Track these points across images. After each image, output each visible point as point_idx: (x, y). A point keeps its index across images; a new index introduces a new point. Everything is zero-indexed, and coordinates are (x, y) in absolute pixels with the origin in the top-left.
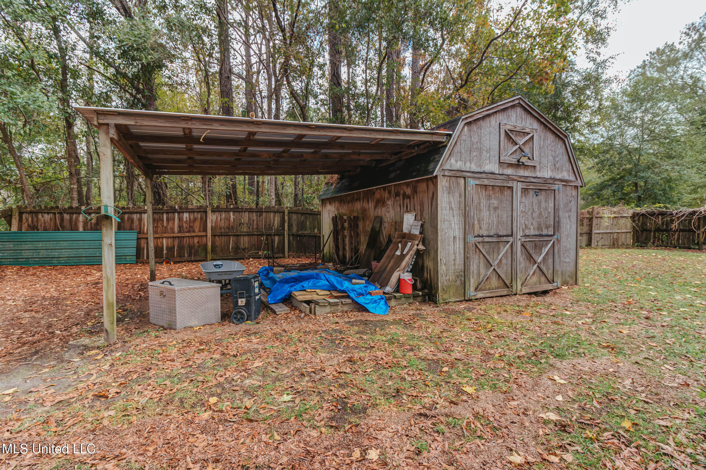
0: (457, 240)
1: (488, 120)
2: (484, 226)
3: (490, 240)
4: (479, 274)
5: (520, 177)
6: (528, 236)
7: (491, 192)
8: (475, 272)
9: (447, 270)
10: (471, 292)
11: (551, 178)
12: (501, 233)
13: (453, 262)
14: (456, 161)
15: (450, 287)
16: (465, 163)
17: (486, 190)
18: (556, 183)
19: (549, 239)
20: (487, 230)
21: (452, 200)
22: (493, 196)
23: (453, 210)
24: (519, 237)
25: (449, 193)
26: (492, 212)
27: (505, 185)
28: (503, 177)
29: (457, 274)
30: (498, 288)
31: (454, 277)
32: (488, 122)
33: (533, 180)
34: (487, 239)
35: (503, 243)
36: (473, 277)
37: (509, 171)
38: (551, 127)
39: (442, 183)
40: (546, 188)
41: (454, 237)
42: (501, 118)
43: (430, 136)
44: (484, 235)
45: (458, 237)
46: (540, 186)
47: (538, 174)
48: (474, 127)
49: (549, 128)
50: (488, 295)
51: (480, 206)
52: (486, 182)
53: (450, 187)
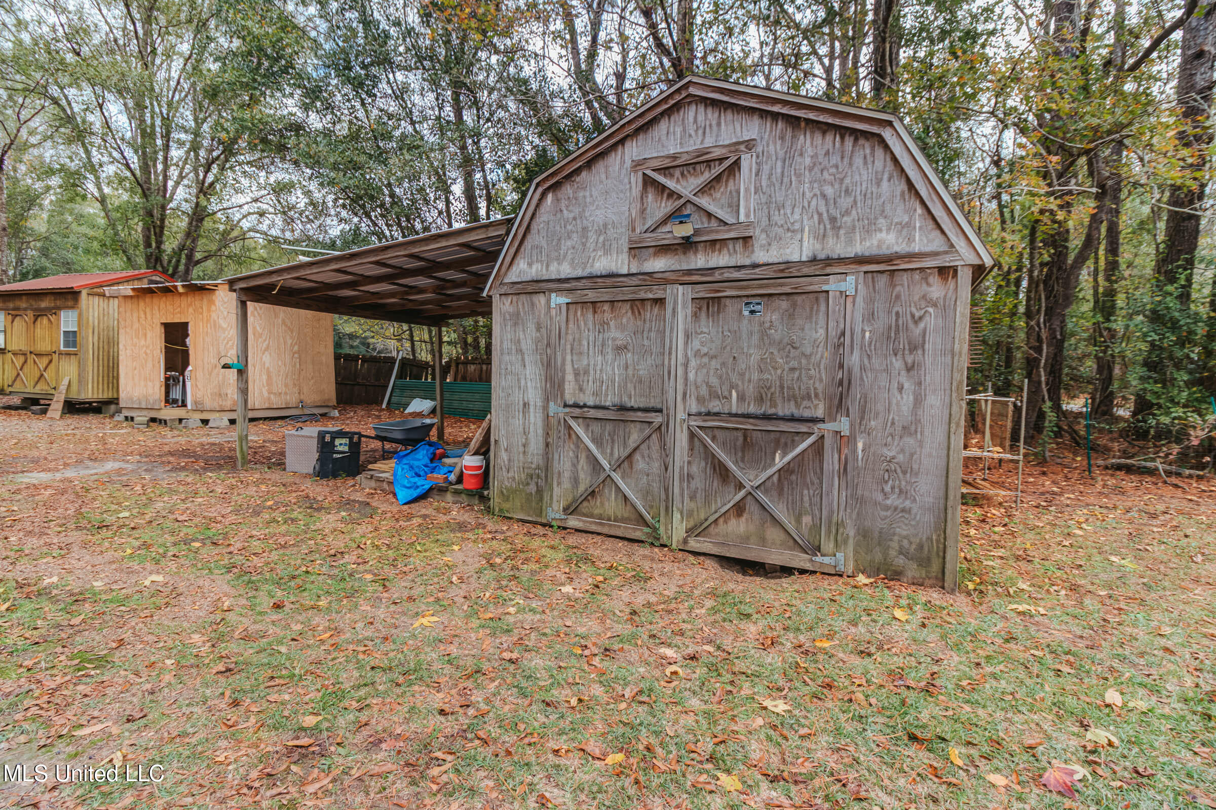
0: (532, 409)
1: (600, 166)
2: (590, 387)
3: (600, 414)
4: (576, 481)
5: (690, 272)
6: (717, 414)
7: (607, 316)
8: (567, 474)
9: (509, 460)
10: (555, 512)
11: (814, 260)
12: (632, 403)
13: (521, 449)
14: (530, 265)
15: (514, 491)
16: (547, 266)
17: (595, 312)
18: (829, 270)
19: (803, 428)
20: (596, 394)
21: (522, 336)
22: (612, 323)
23: (523, 354)
24: (681, 415)
25: (516, 324)
26: (610, 357)
27: (642, 295)
28: (635, 281)
29: (530, 471)
30: (624, 520)
31: (523, 476)
32: (603, 170)
33: (736, 275)
34: (592, 413)
35: (638, 425)
36: (559, 484)
37: (658, 264)
38: (811, 116)
39: (502, 307)
40: (787, 289)
41: (525, 405)
42: (633, 150)
43: (484, 230)
44: (589, 403)
45: (532, 403)
46: (767, 286)
47: (760, 256)
48: (568, 190)
49: (808, 121)
50: (594, 528)
51: (580, 344)
52: (591, 295)
53: (518, 314)
